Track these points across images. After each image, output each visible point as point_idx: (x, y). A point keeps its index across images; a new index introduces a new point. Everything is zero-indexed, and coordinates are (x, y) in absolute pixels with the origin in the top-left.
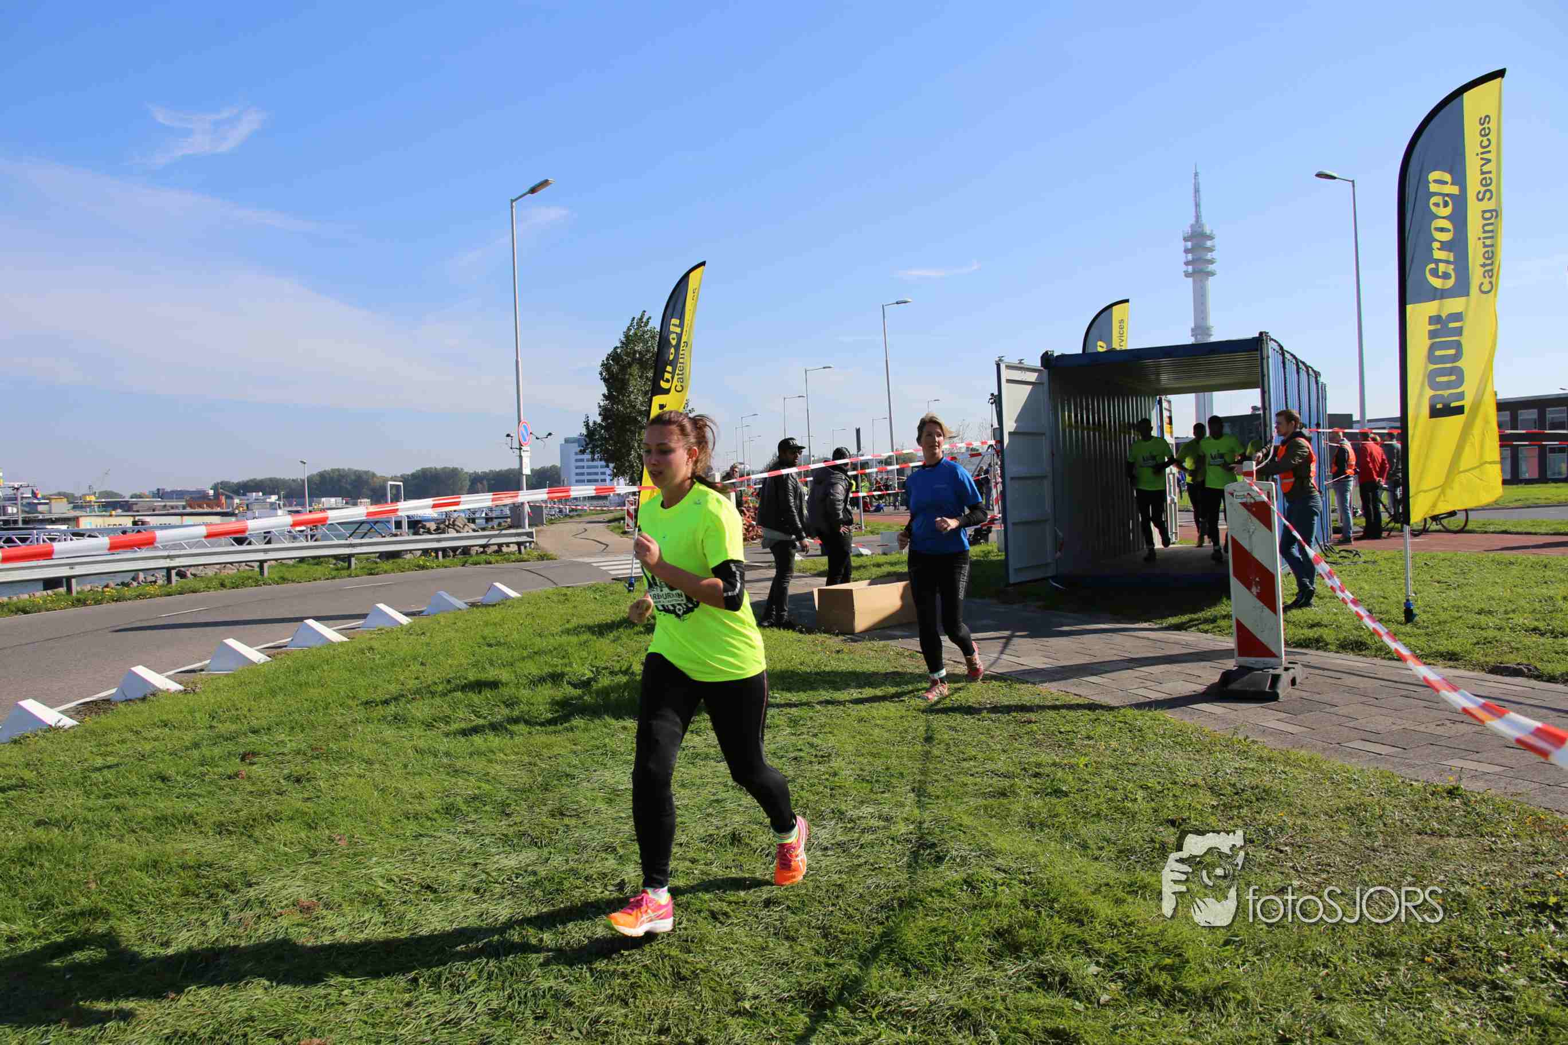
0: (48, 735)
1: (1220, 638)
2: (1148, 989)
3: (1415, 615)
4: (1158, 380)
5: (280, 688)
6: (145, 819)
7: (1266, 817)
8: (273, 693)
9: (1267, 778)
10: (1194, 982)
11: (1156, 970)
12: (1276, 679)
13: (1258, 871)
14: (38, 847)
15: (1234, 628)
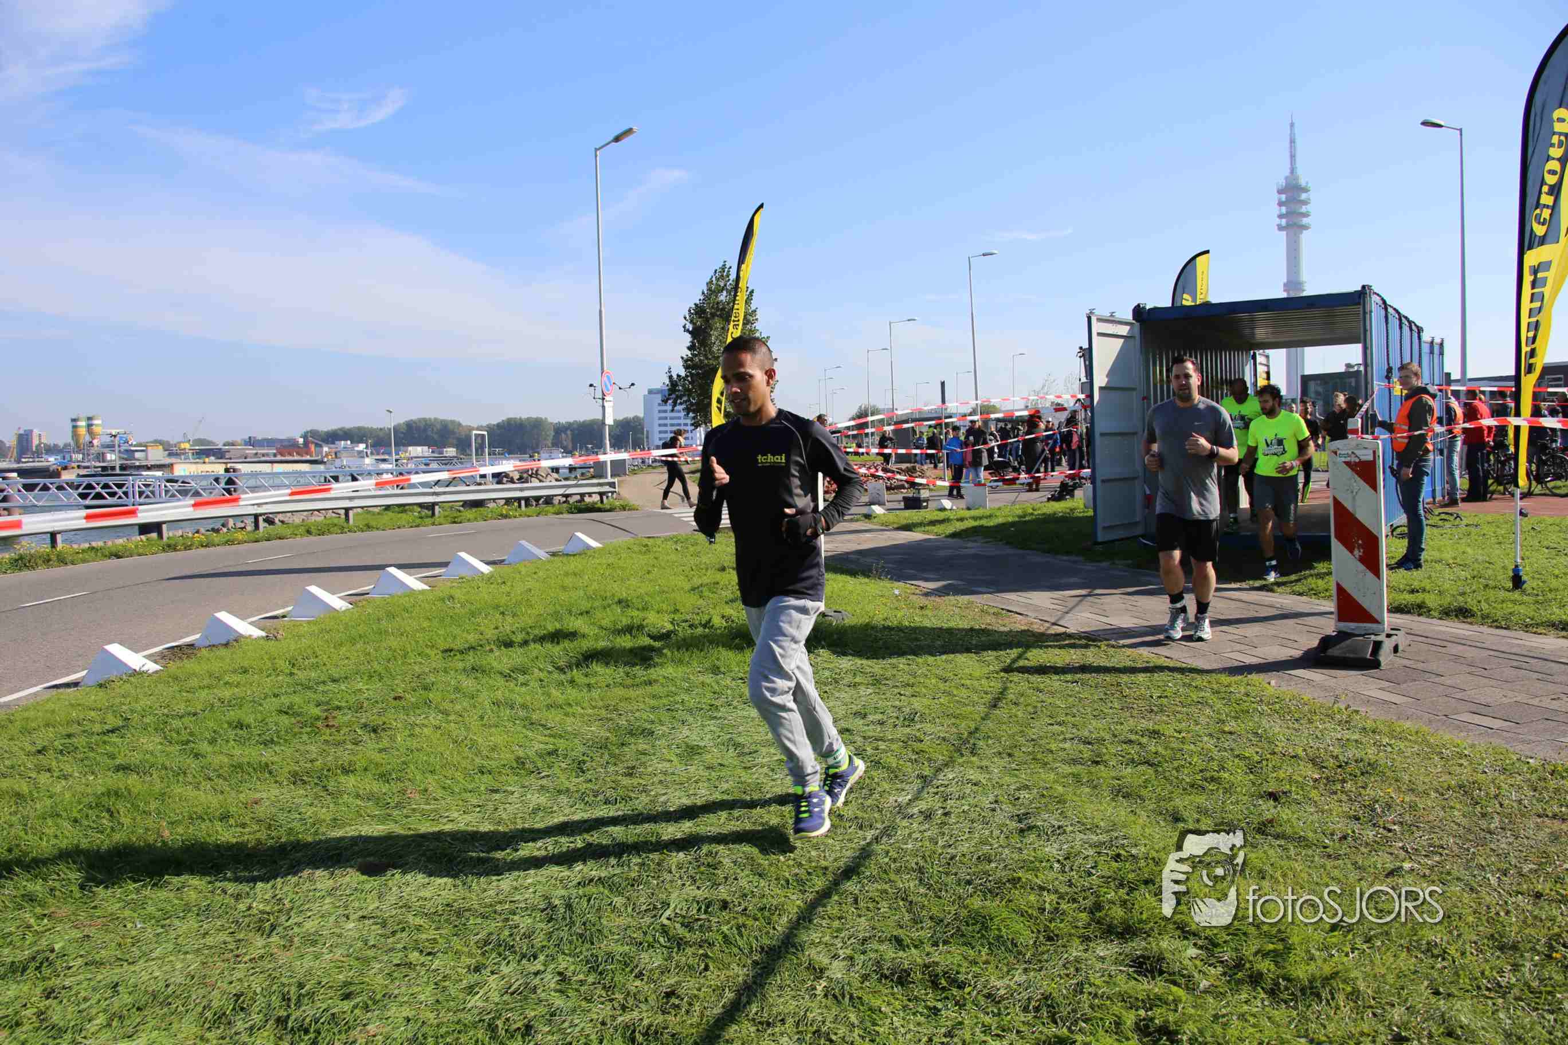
0: (132, 679)
1: (1317, 602)
2: (1250, 977)
3: (1525, 582)
4: (1253, 334)
5: (360, 636)
6: (221, 767)
7: (1372, 792)
8: (353, 641)
9: (1371, 751)
10: (1301, 972)
11: (1259, 957)
12: (1378, 645)
13: (1363, 850)
14: (116, 794)
15: (1334, 591)
